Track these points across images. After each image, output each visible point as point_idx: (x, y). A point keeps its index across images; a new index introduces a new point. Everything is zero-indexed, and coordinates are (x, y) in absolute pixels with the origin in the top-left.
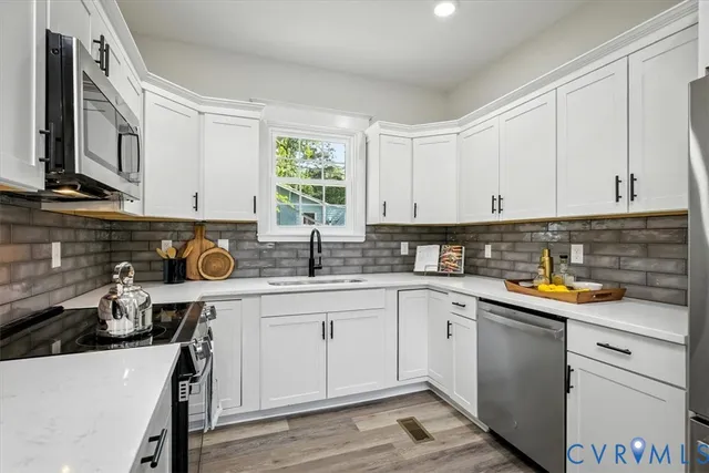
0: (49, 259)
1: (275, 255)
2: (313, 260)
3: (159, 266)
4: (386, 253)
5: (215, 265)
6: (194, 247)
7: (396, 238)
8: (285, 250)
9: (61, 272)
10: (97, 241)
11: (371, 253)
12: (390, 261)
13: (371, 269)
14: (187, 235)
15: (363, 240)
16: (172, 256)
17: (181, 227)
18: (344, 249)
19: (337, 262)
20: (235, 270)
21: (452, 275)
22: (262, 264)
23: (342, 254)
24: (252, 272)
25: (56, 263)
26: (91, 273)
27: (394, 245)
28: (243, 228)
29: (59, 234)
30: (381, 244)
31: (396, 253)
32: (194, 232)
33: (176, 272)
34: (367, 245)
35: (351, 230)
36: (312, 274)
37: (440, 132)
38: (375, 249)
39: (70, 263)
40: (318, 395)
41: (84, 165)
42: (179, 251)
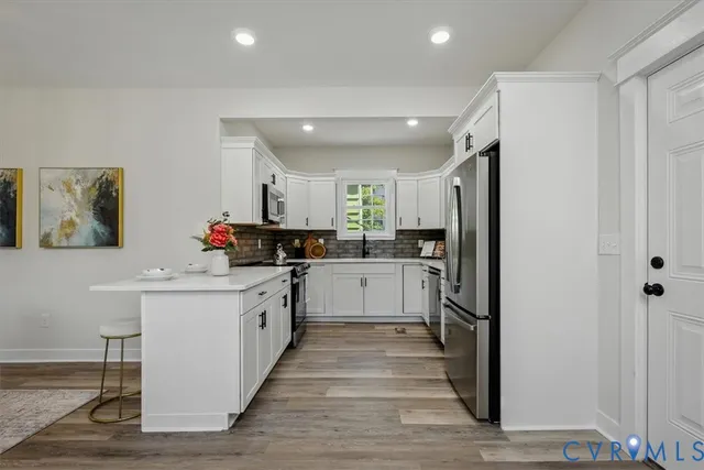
0: (257, 245)
1: (346, 246)
2: (364, 249)
3: (294, 250)
4: (409, 246)
5: (317, 251)
6: (308, 243)
9: (262, 250)
11: (400, 246)
12: (412, 251)
14: (305, 237)
15: (394, 239)
16: (299, 246)
17: (303, 233)
18: (384, 244)
19: (379, 251)
20: (327, 254)
22: (340, 251)
23: (382, 246)
24: (335, 255)
25: (260, 246)
26: (265, 253)
27: (413, 241)
28: (331, 233)
29: (263, 236)
30: (405, 241)
31: (415, 246)
32: (309, 235)
33: (301, 254)
34: (397, 242)
35: (388, 234)
36: (364, 257)
38: (402, 244)
39: (263, 247)
40: (360, 313)
41: (271, 217)
42: (302, 244)
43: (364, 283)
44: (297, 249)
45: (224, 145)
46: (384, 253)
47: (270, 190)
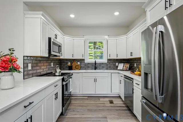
0: (51, 65)
1: (88, 65)
2: (95, 66)
3: (68, 67)
4: (112, 65)
5: (77, 67)
6: (73, 64)
7: (115, 62)
8: (90, 64)
9: (53, 67)
10: (58, 63)
11: (109, 65)
12: (113, 67)
13: (109, 69)
14: (72, 62)
15: (107, 62)
16: (70, 65)
17: (71, 60)
18: (103, 64)
19: (101, 67)
20: (81, 68)
21: (126, 70)
22: (86, 67)
23: (102, 65)
24: (84, 69)
25: (52, 66)
27: (114, 63)
28: (82, 60)
29: (53, 62)
30: (111, 63)
31: (115, 65)
32: (74, 61)
33: (70, 68)
34: (108, 64)
35: (105, 60)
36: (95, 69)
37: (122, 38)
38: (110, 64)
39: (54, 66)
40: (94, 93)
41: (52, 53)
42: (71, 64)
43: (95, 80)
44: (69, 66)
45: (26, 16)
46: (103, 68)
47: (52, 40)
